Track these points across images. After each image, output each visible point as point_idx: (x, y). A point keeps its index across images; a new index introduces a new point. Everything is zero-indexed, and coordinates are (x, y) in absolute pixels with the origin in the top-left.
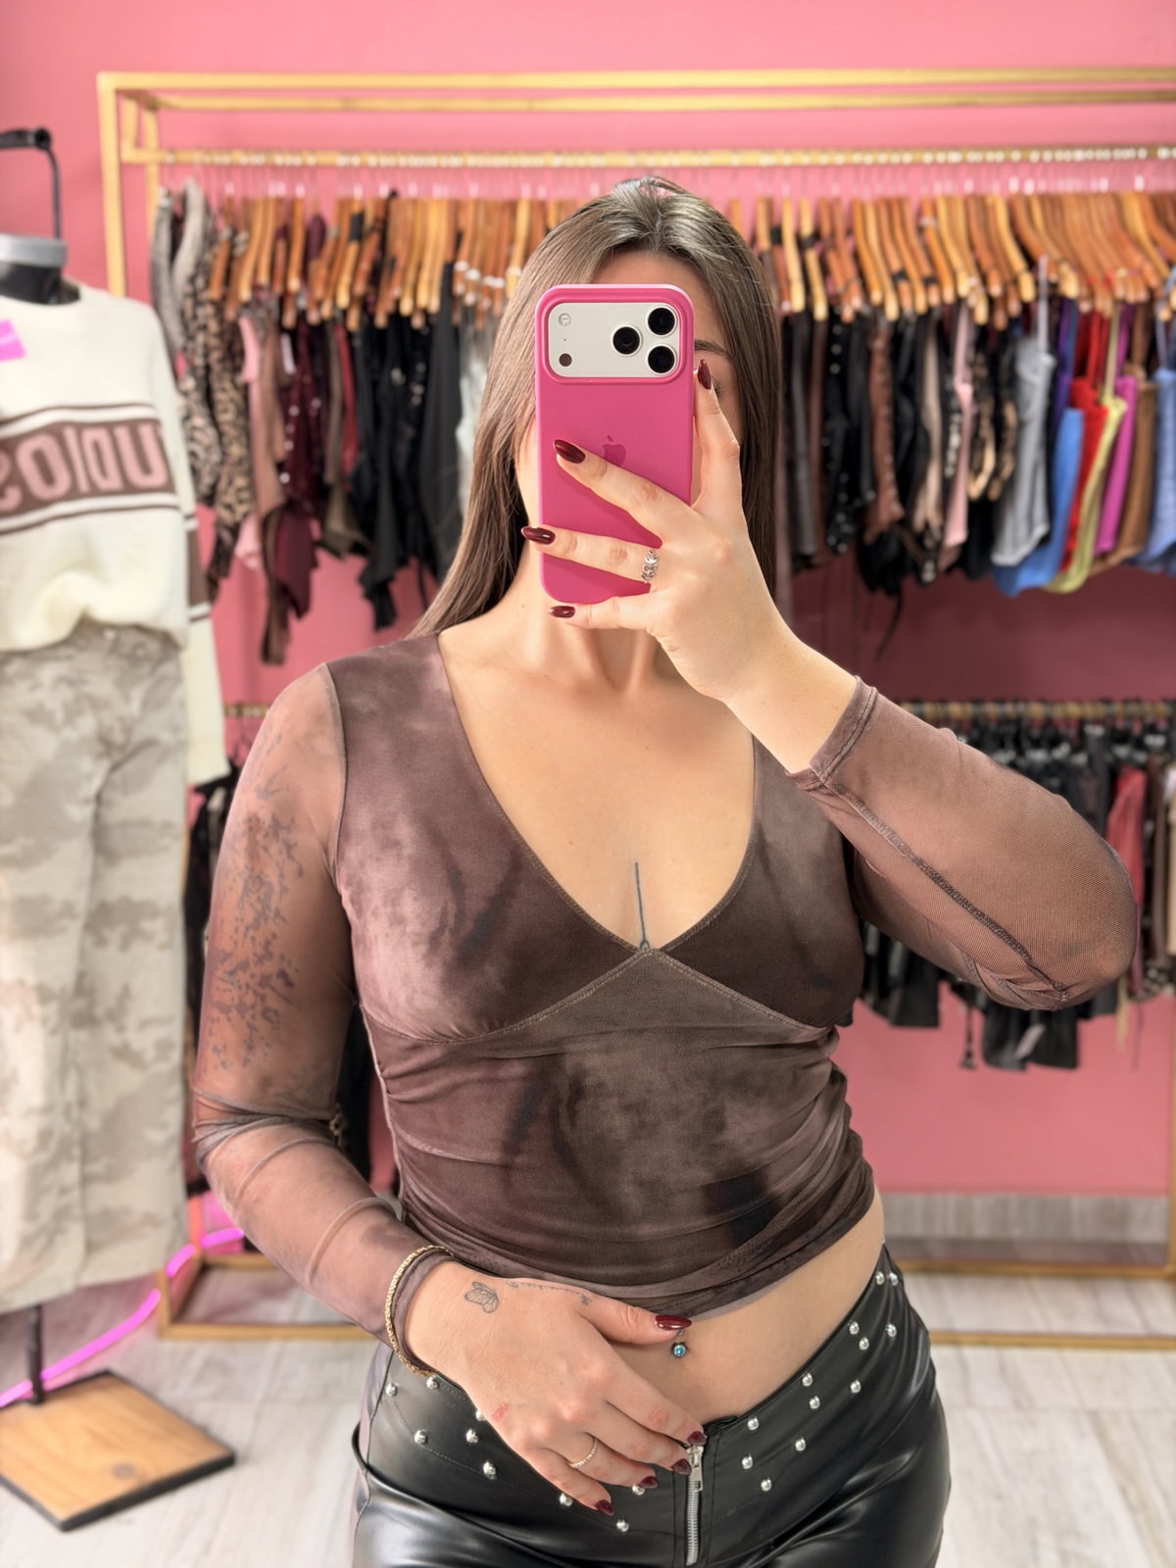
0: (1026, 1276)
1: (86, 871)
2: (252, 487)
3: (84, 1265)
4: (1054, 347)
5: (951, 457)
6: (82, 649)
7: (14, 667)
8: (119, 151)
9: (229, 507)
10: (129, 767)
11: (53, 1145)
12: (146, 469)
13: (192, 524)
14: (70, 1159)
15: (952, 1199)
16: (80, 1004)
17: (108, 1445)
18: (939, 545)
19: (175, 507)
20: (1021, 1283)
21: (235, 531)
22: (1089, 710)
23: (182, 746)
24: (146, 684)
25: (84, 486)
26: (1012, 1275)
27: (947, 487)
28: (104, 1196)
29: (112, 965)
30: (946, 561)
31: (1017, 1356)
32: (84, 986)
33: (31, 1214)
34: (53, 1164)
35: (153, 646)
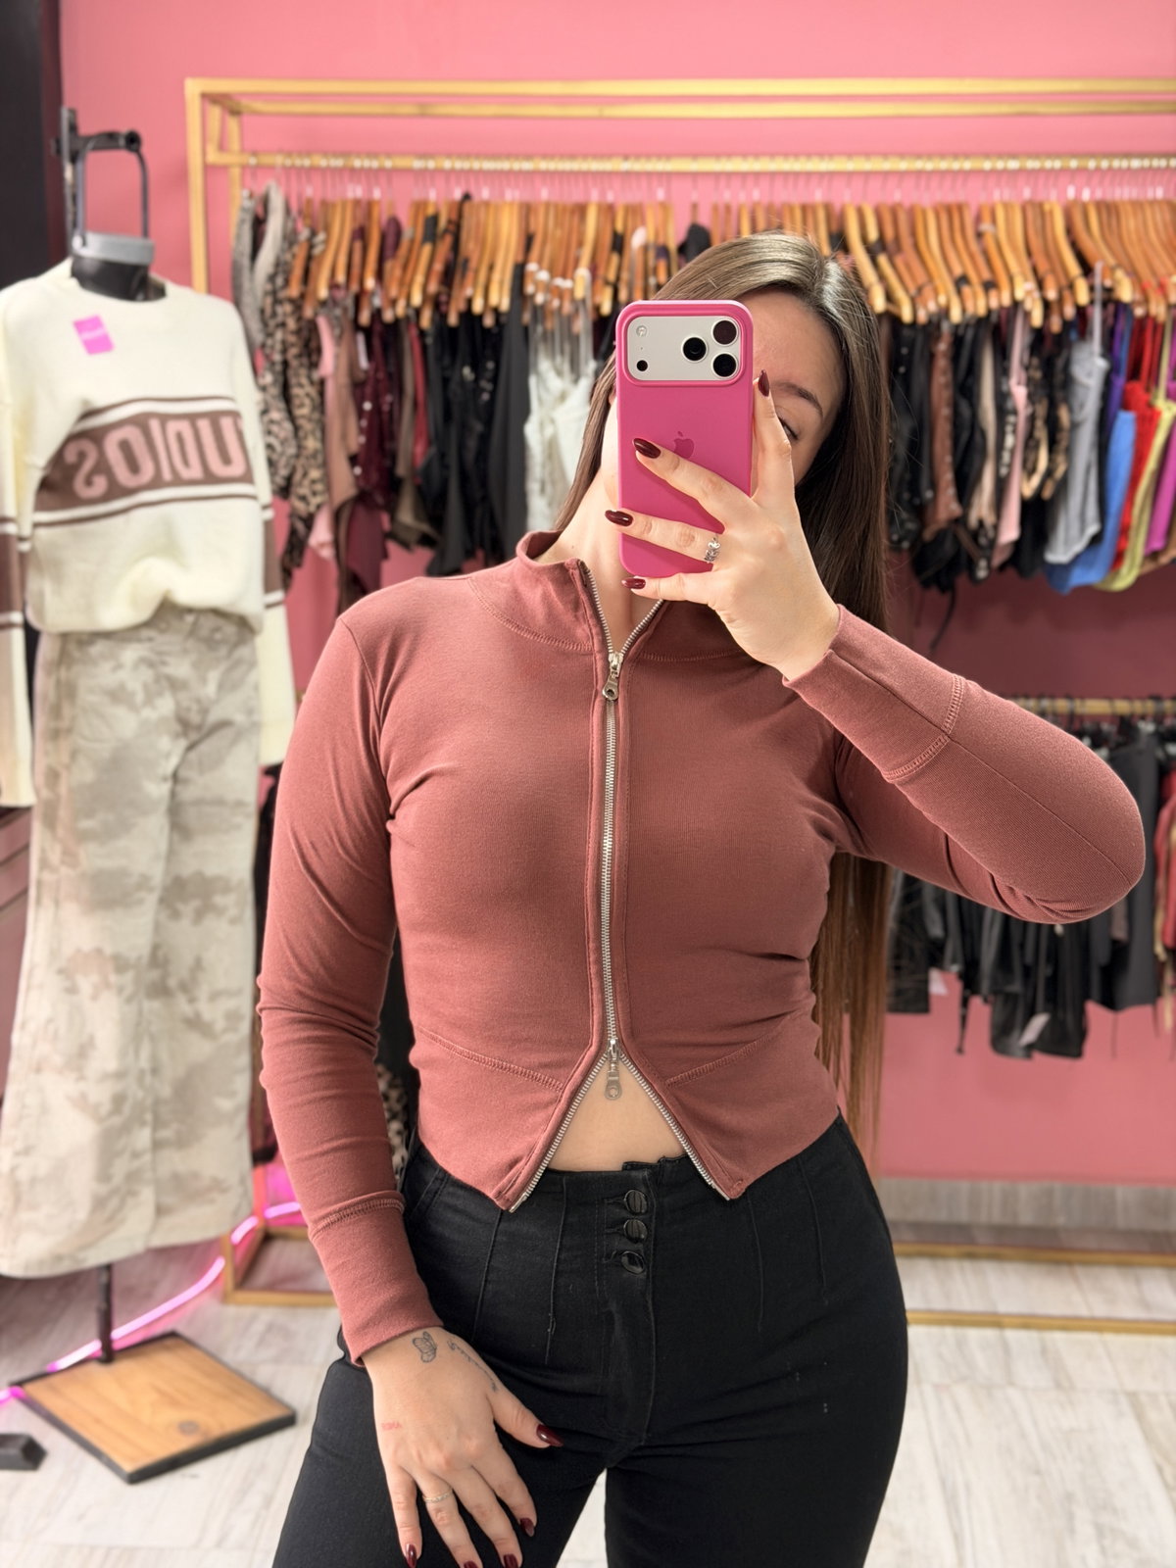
0: (1070, 1263)
1: (163, 846)
2: (327, 480)
3: (154, 1229)
4: (1108, 350)
5: (1006, 457)
6: (162, 631)
7: (98, 648)
8: (204, 153)
9: (303, 498)
10: (204, 747)
11: (127, 1109)
12: (226, 459)
13: (269, 514)
14: (143, 1124)
15: (997, 1187)
16: (154, 975)
17: (174, 1403)
18: (993, 543)
19: (253, 497)
20: (1065, 1269)
21: (309, 521)
22: (1138, 707)
23: (255, 727)
24: (223, 667)
25: (167, 475)
26: (1058, 1263)
27: (1001, 486)
28: (173, 1162)
29: (185, 935)
30: (998, 559)
31: (1058, 1338)
32: (158, 958)
33: (103, 1176)
34: (125, 1129)
35: (230, 630)
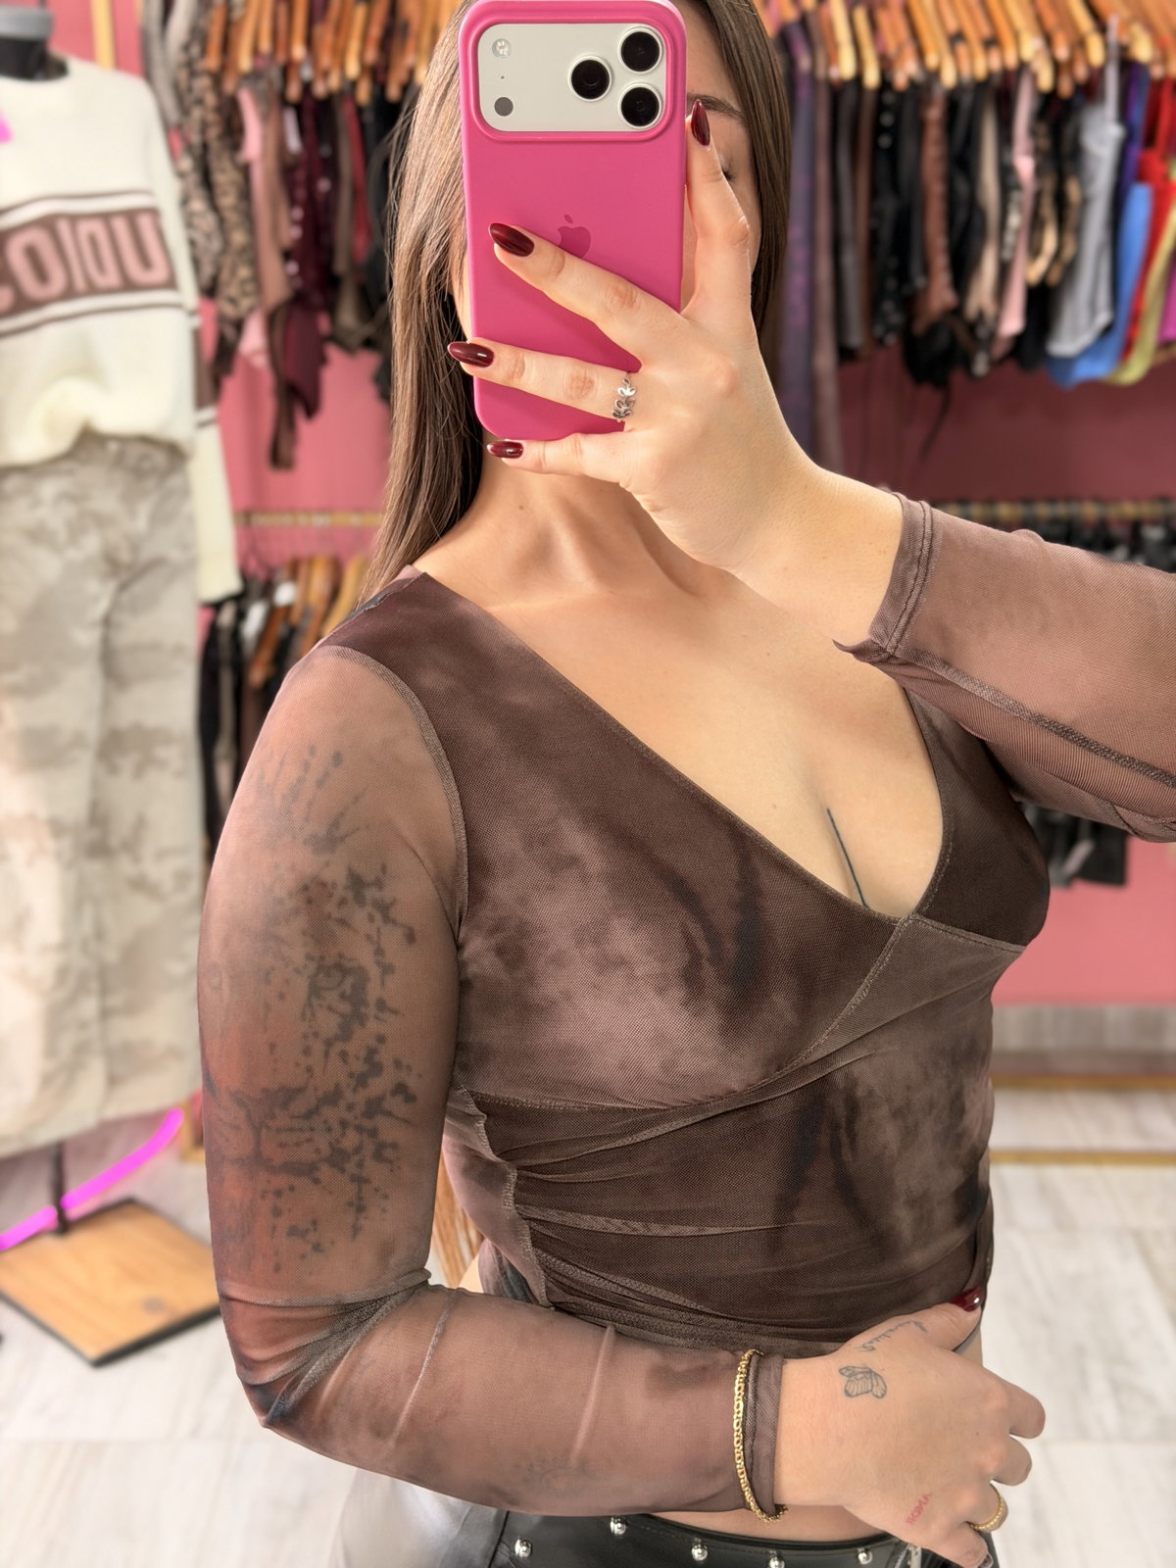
1: (96, 698)
2: (257, 279)
3: (107, 1099)
4: (1124, 116)
5: (1010, 238)
6: (85, 463)
7: (12, 483)
9: (233, 301)
10: (138, 586)
11: (72, 979)
12: (146, 262)
13: (196, 322)
14: (89, 993)
16: (94, 834)
17: (136, 1277)
18: (993, 335)
19: (177, 306)
21: (239, 326)
22: (1146, 510)
23: (191, 565)
24: (153, 499)
25: (80, 283)
27: (1004, 271)
28: (124, 1029)
29: (126, 794)
30: (999, 350)
32: (98, 816)
33: (50, 1051)
34: (72, 1000)
35: (160, 458)
